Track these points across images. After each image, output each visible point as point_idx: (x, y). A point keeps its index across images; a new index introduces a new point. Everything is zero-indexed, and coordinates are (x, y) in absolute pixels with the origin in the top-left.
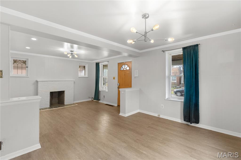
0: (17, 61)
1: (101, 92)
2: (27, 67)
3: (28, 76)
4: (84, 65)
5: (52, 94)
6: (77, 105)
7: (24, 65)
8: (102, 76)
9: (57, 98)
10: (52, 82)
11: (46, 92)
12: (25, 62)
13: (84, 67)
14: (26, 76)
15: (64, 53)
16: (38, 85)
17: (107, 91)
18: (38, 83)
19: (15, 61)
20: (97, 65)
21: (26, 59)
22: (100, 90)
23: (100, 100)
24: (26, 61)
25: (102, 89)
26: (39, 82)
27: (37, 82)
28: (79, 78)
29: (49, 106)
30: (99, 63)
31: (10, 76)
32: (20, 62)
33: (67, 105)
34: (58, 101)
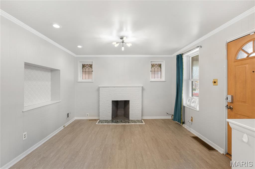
0: (85, 66)
1: (185, 108)
2: (93, 71)
3: (92, 81)
4: (160, 63)
6: (144, 124)
7: (90, 69)
8: (189, 79)
9: (123, 109)
10: (114, 88)
11: (107, 101)
12: (91, 66)
13: (160, 66)
16: (100, 92)
17: (198, 109)
19: (83, 66)
20: (180, 58)
22: (184, 105)
23: (184, 123)
25: (188, 103)
26: (100, 88)
28: (151, 82)
29: (111, 119)
30: (183, 54)
31: (78, 81)
32: (87, 66)
33: (132, 121)
34: (124, 113)
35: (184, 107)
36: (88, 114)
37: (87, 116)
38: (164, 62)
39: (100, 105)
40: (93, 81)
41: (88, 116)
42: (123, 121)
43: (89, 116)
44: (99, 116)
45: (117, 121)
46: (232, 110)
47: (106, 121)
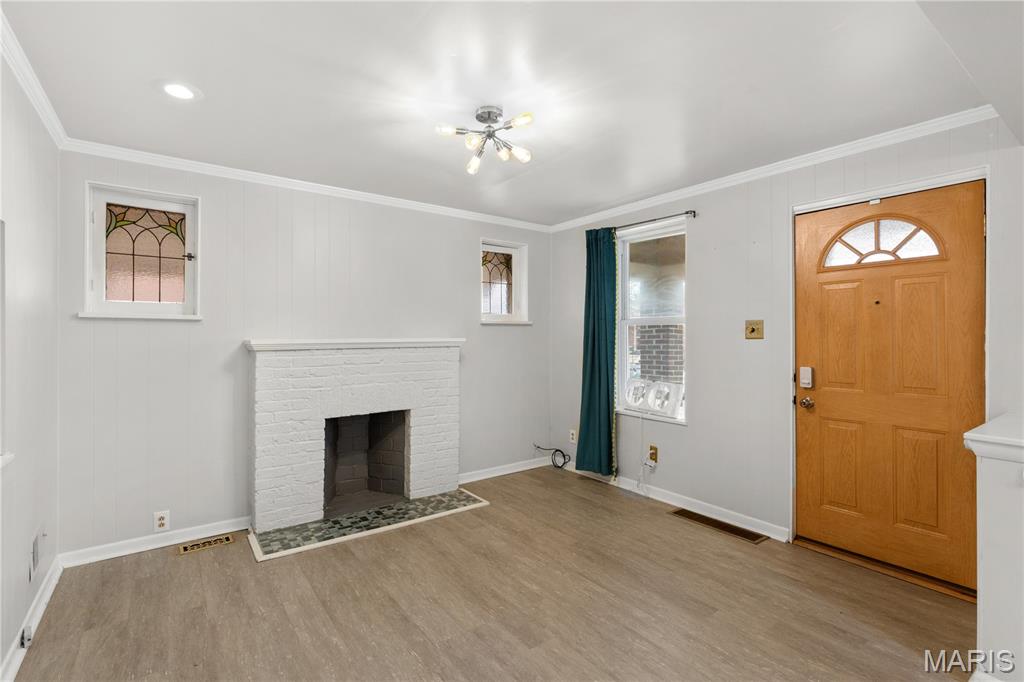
0: (130, 216)
1: (622, 418)
2: (190, 257)
3: (194, 313)
4: (507, 251)
5: (336, 428)
6: (485, 503)
7: (171, 244)
9: (362, 457)
10: (339, 355)
11: (301, 421)
12: (175, 224)
13: (507, 261)
14: (184, 314)
15: (438, 129)
16: (257, 375)
17: (681, 416)
18: (254, 359)
19: (118, 217)
20: (600, 244)
21: (185, 203)
22: (617, 409)
23: (617, 472)
24: (183, 217)
26: (259, 357)
27: (248, 351)
28: (485, 327)
29: (320, 515)
30: (615, 228)
31: (80, 315)
32: (146, 222)
33: (426, 501)
34: (366, 474)
35: (617, 414)
36: (166, 513)
37: (157, 529)
38: (525, 249)
39: (259, 448)
40: (198, 316)
41: (167, 526)
42: (386, 512)
43: (172, 529)
44: (250, 510)
45: (365, 519)
46: (811, 410)
47: (302, 532)
